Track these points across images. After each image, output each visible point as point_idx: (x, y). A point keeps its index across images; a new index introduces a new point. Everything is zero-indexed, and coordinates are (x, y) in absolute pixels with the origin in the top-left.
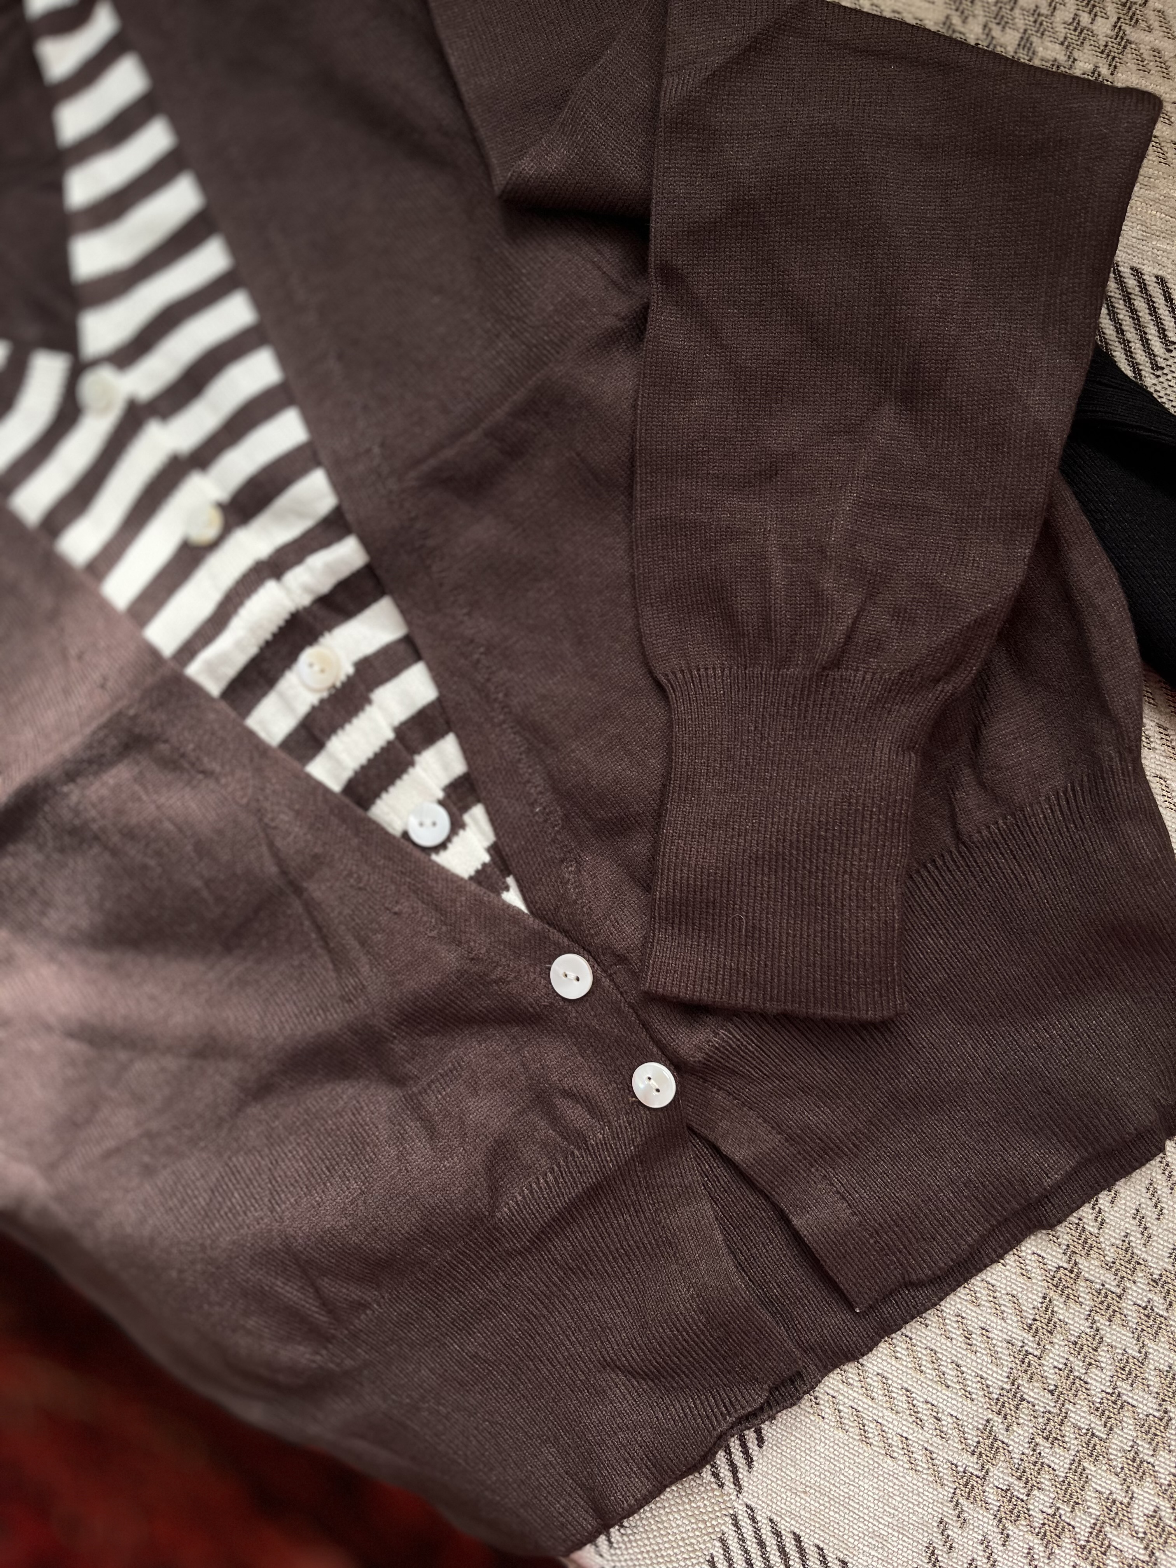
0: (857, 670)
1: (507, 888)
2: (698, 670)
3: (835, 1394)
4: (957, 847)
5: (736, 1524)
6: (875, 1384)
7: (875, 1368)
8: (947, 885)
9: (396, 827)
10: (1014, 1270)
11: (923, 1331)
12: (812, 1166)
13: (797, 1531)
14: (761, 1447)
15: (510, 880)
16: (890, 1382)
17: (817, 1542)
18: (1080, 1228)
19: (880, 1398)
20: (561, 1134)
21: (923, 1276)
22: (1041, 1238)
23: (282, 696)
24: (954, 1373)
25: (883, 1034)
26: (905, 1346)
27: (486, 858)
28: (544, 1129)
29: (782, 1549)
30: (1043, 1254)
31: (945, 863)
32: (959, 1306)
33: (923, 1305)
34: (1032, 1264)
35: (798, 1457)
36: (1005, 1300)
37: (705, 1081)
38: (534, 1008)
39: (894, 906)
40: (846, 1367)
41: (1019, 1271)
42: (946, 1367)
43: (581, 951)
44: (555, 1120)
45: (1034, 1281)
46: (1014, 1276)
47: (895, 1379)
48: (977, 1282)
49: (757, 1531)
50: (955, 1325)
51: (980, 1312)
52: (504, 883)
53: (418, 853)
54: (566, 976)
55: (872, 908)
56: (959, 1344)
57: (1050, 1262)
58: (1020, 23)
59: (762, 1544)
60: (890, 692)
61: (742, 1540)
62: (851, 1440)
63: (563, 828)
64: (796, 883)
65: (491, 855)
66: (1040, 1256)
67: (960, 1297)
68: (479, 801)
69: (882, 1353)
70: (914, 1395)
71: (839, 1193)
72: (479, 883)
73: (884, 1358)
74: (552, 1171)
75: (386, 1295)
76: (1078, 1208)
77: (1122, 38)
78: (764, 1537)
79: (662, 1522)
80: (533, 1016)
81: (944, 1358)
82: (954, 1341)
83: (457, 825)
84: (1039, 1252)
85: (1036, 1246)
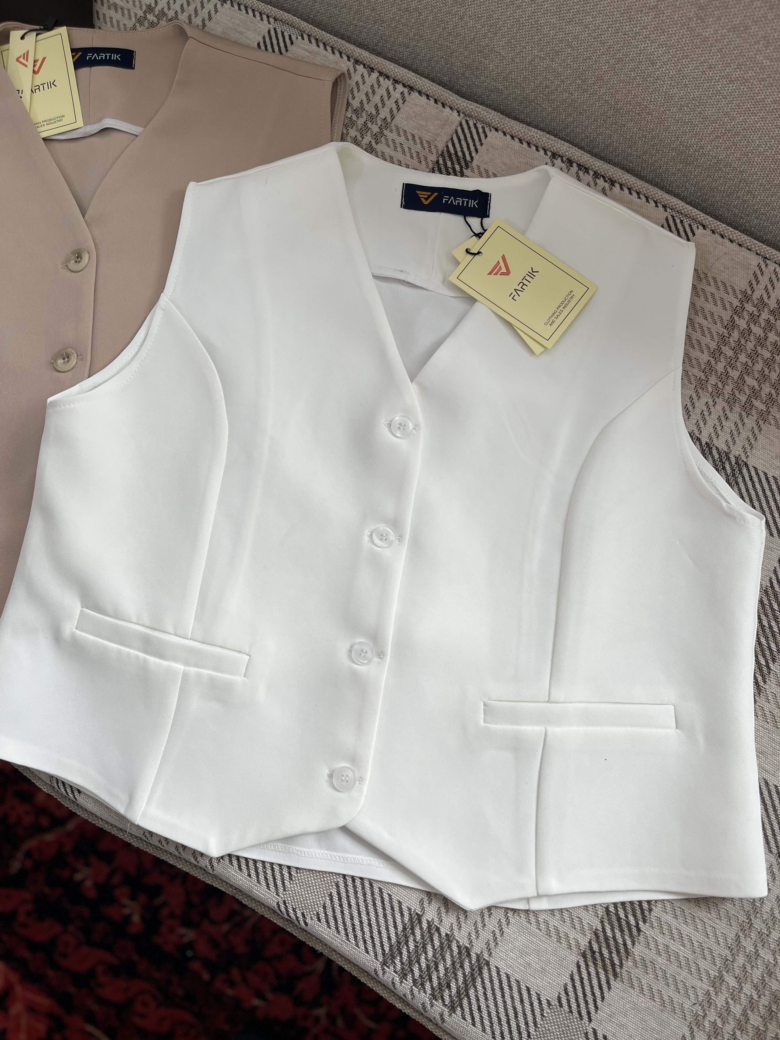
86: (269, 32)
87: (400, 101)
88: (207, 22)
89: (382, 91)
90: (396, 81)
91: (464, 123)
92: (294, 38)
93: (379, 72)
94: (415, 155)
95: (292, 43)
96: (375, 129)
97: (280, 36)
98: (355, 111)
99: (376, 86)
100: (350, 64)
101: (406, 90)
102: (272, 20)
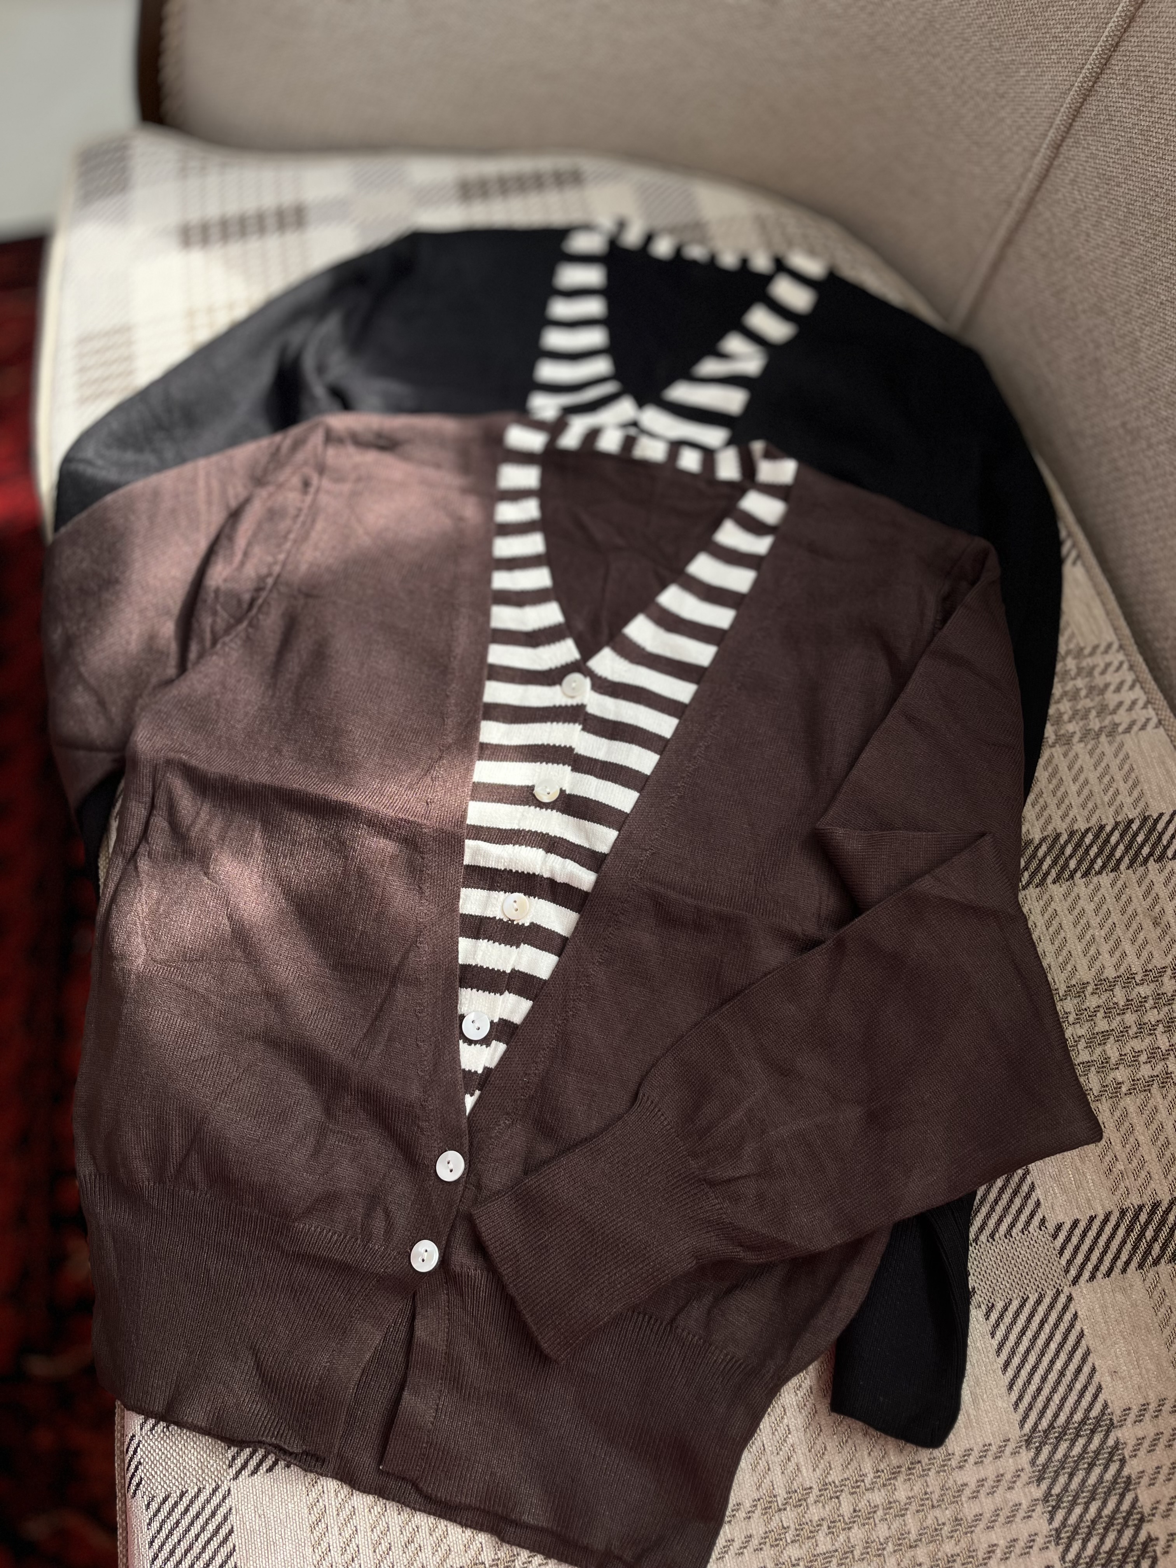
0: (717, 1198)
1: (472, 1095)
2: (659, 1111)
3: (326, 1491)
4: (667, 1325)
5: (215, 1491)
6: (347, 1510)
7: (356, 1503)
8: (644, 1335)
9: (463, 1009)
10: (464, 1539)
11: (395, 1514)
12: (442, 1379)
13: (235, 1529)
14: (267, 1472)
15: (477, 1093)
16: (354, 1517)
17: (237, 1544)
18: (513, 1558)
19: (342, 1518)
20: (362, 1225)
21: (425, 1489)
22: (492, 1540)
23: (488, 897)
24: (385, 1550)
25: (540, 1362)
26: (379, 1510)
27: (480, 1071)
28: (358, 1213)
29: (219, 1527)
30: (484, 1549)
31: (654, 1325)
32: (423, 1524)
33: (410, 1502)
34: (475, 1547)
35: (276, 1497)
36: (444, 1547)
37: (446, 1283)
38: (419, 1159)
39: (610, 1314)
40: (344, 1486)
41: (466, 1542)
42: (385, 1542)
43: (468, 1161)
44: (368, 1214)
45: (466, 1555)
46: (460, 1541)
47: (358, 1519)
48: (443, 1524)
49: (219, 1506)
50: (411, 1530)
51: (428, 1538)
52: (474, 1091)
53: (457, 1032)
54: (448, 1163)
55: (600, 1303)
56: (402, 1540)
57: (482, 1556)
58: (1114, 1025)
59: (213, 1514)
60: (717, 1224)
61: (208, 1501)
62: (307, 1520)
63: (525, 1101)
64: (585, 1251)
65: (483, 1071)
66: (482, 1547)
67: (428, 1520)
68: (507, 1045)
69: (367, 1500)
70: (356, 1536)
71: (438, 1406)
72: (464, 1077)
73: (365, 1503)
74: (339, 1236)
75: (208, 1195)
76: (523, 1547)
77: (1148, 1086)
78: (218, 1512)
79: (187, 1448)
80: (414, 1161)
81: (388, 1537)
82: (402, 1536)
83: (486, 1041)
84: (484, 1545)
85: (486, 1542)
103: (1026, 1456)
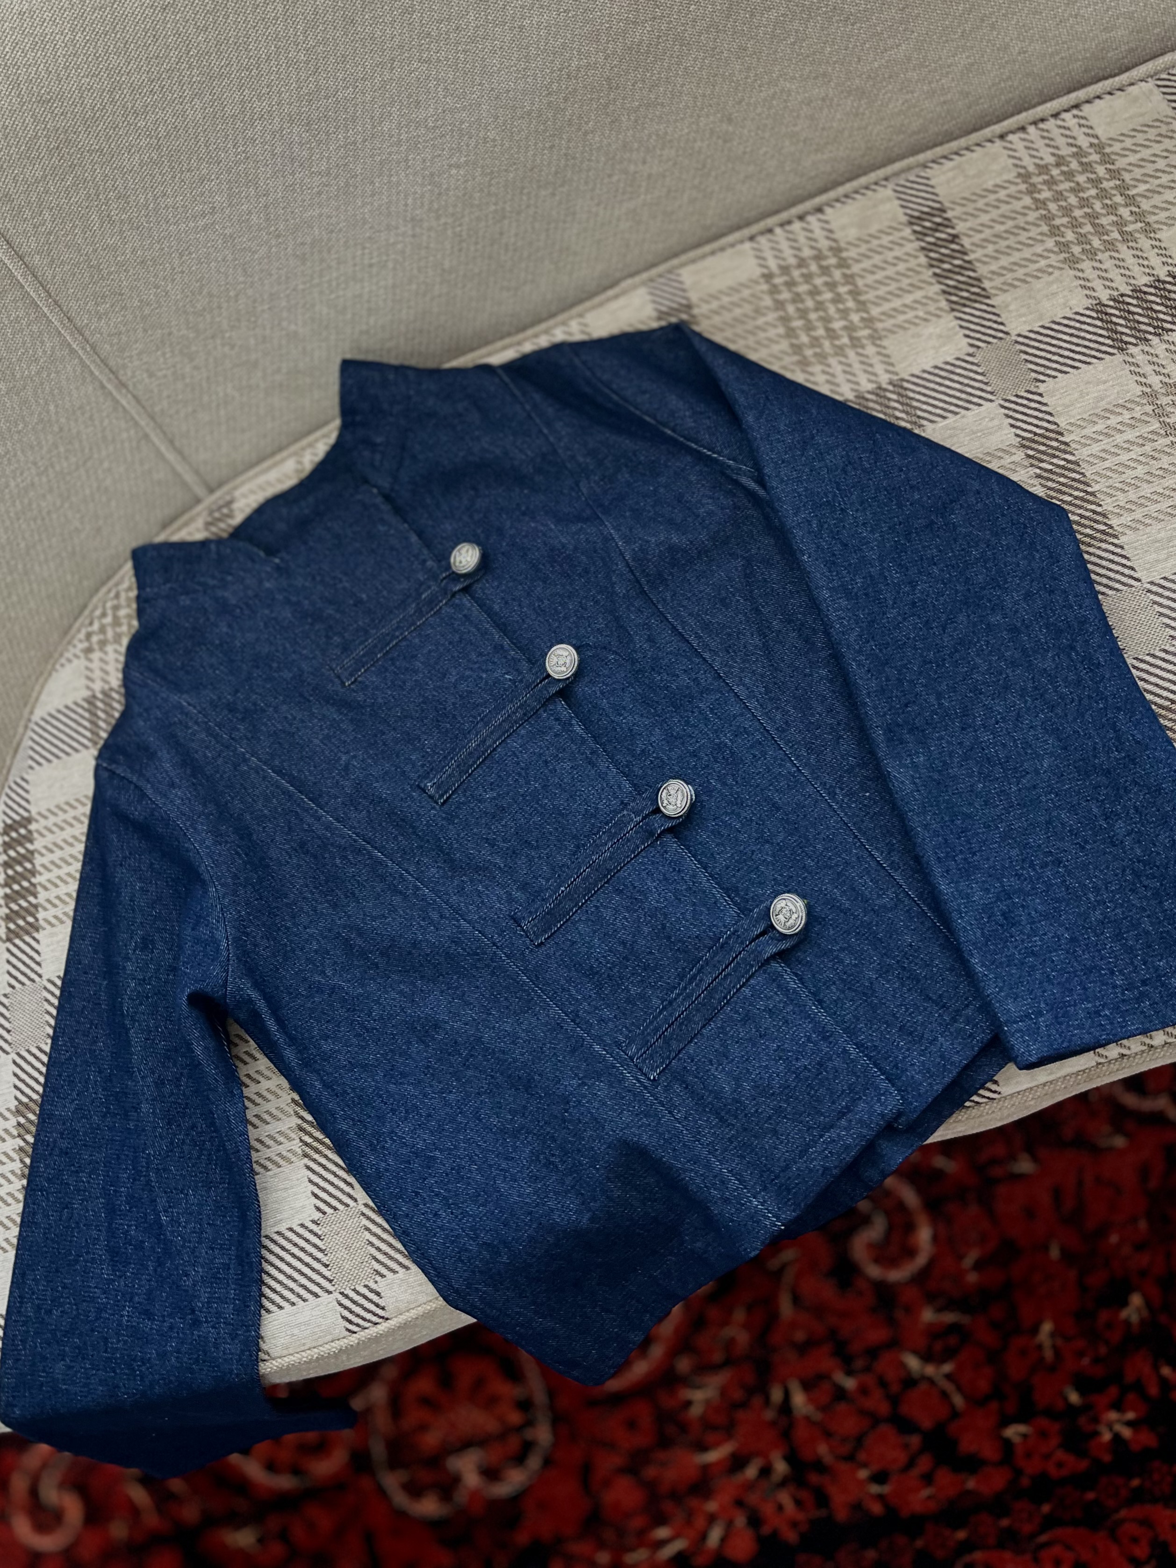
86: (896, 191)
87: (1083, 122)
88: (833, 236)
89: (1056, 133)
90: (1056, 116)
91: (1159, 83)
92: (923, 174)
93: (1031, 124)
94: (1158, 138)
95: (928, 179)
96: (1095, 157)
97: (909, 184)
98: (1058, 165)
99: (1045, 134)
100: (998, 143)
101: (1075, 112)
102: (884, 183)
103: (1132, 350)
